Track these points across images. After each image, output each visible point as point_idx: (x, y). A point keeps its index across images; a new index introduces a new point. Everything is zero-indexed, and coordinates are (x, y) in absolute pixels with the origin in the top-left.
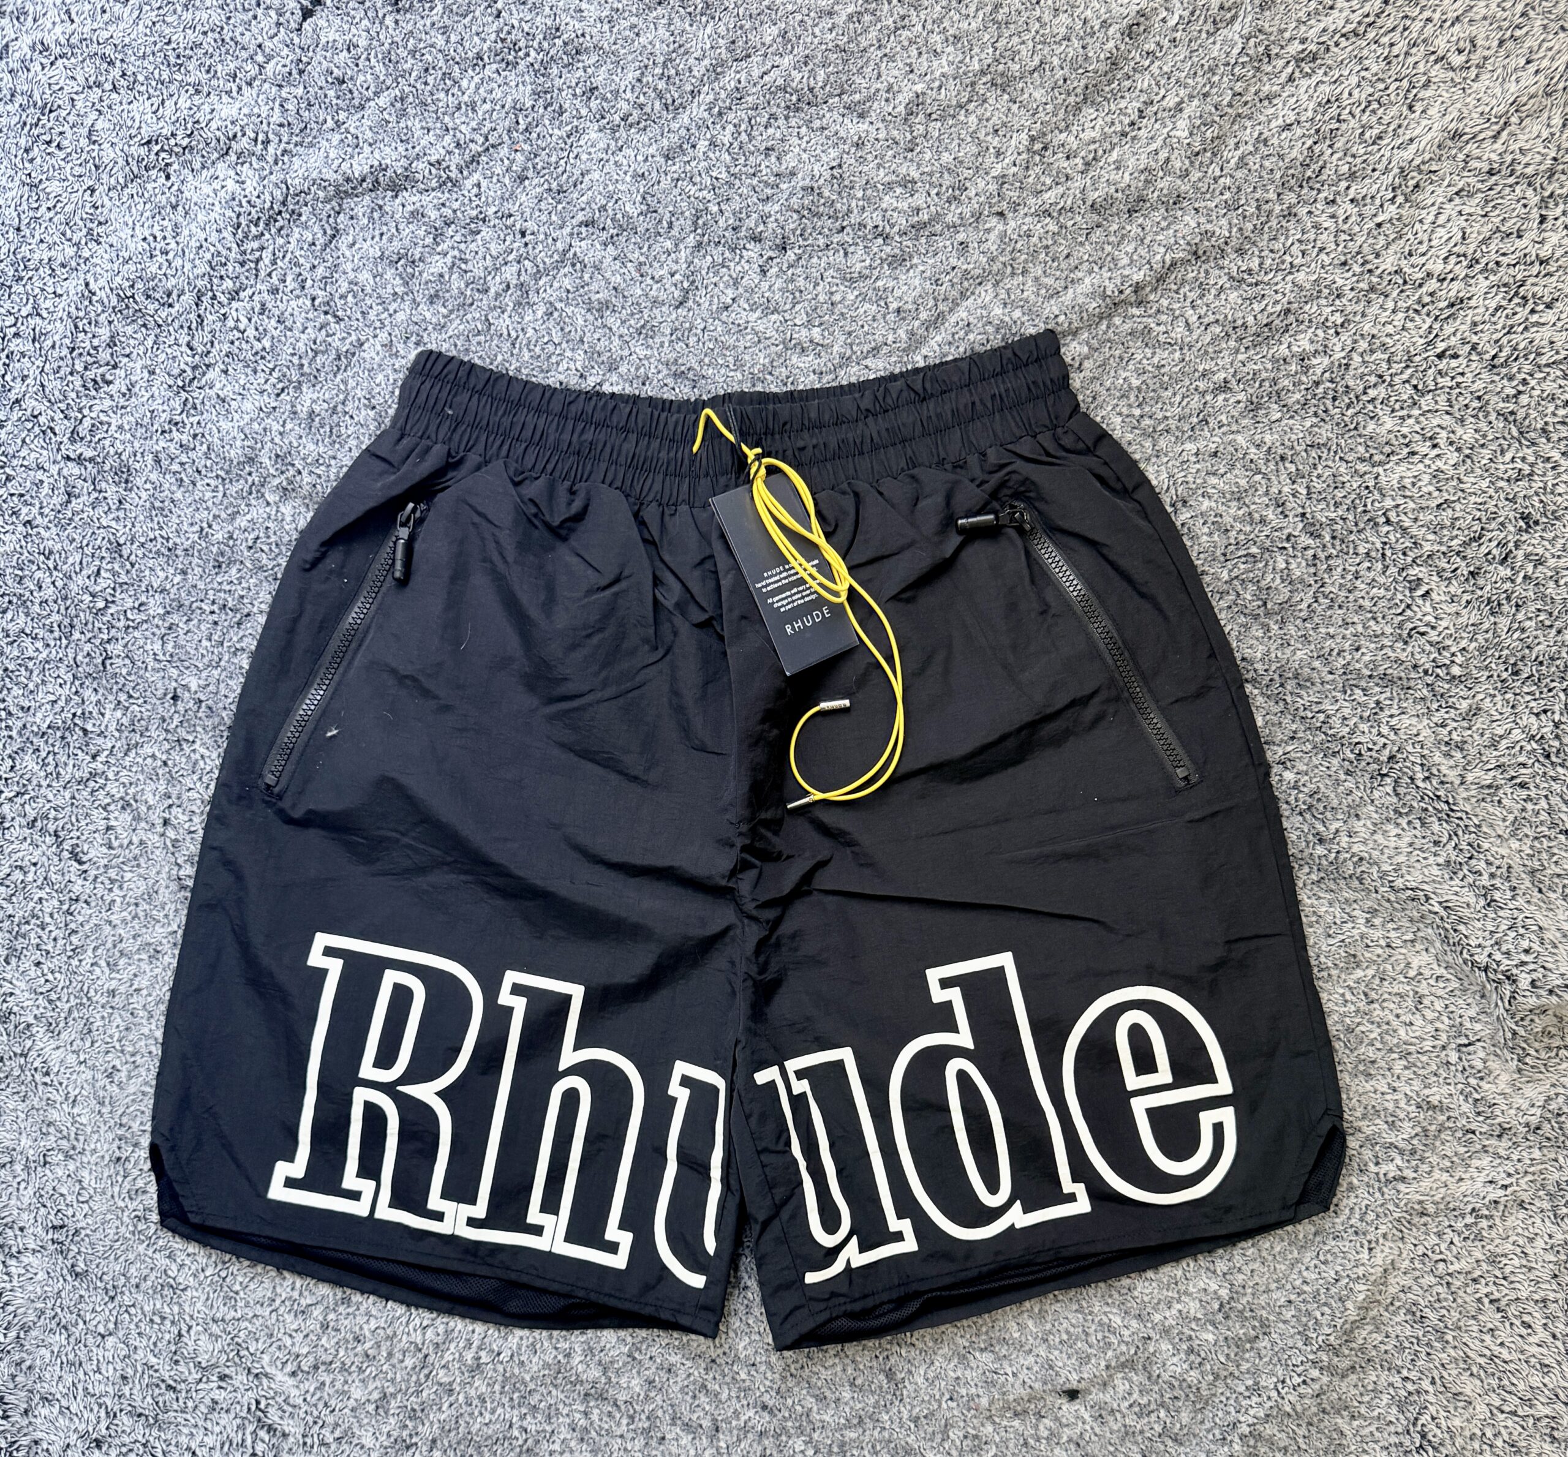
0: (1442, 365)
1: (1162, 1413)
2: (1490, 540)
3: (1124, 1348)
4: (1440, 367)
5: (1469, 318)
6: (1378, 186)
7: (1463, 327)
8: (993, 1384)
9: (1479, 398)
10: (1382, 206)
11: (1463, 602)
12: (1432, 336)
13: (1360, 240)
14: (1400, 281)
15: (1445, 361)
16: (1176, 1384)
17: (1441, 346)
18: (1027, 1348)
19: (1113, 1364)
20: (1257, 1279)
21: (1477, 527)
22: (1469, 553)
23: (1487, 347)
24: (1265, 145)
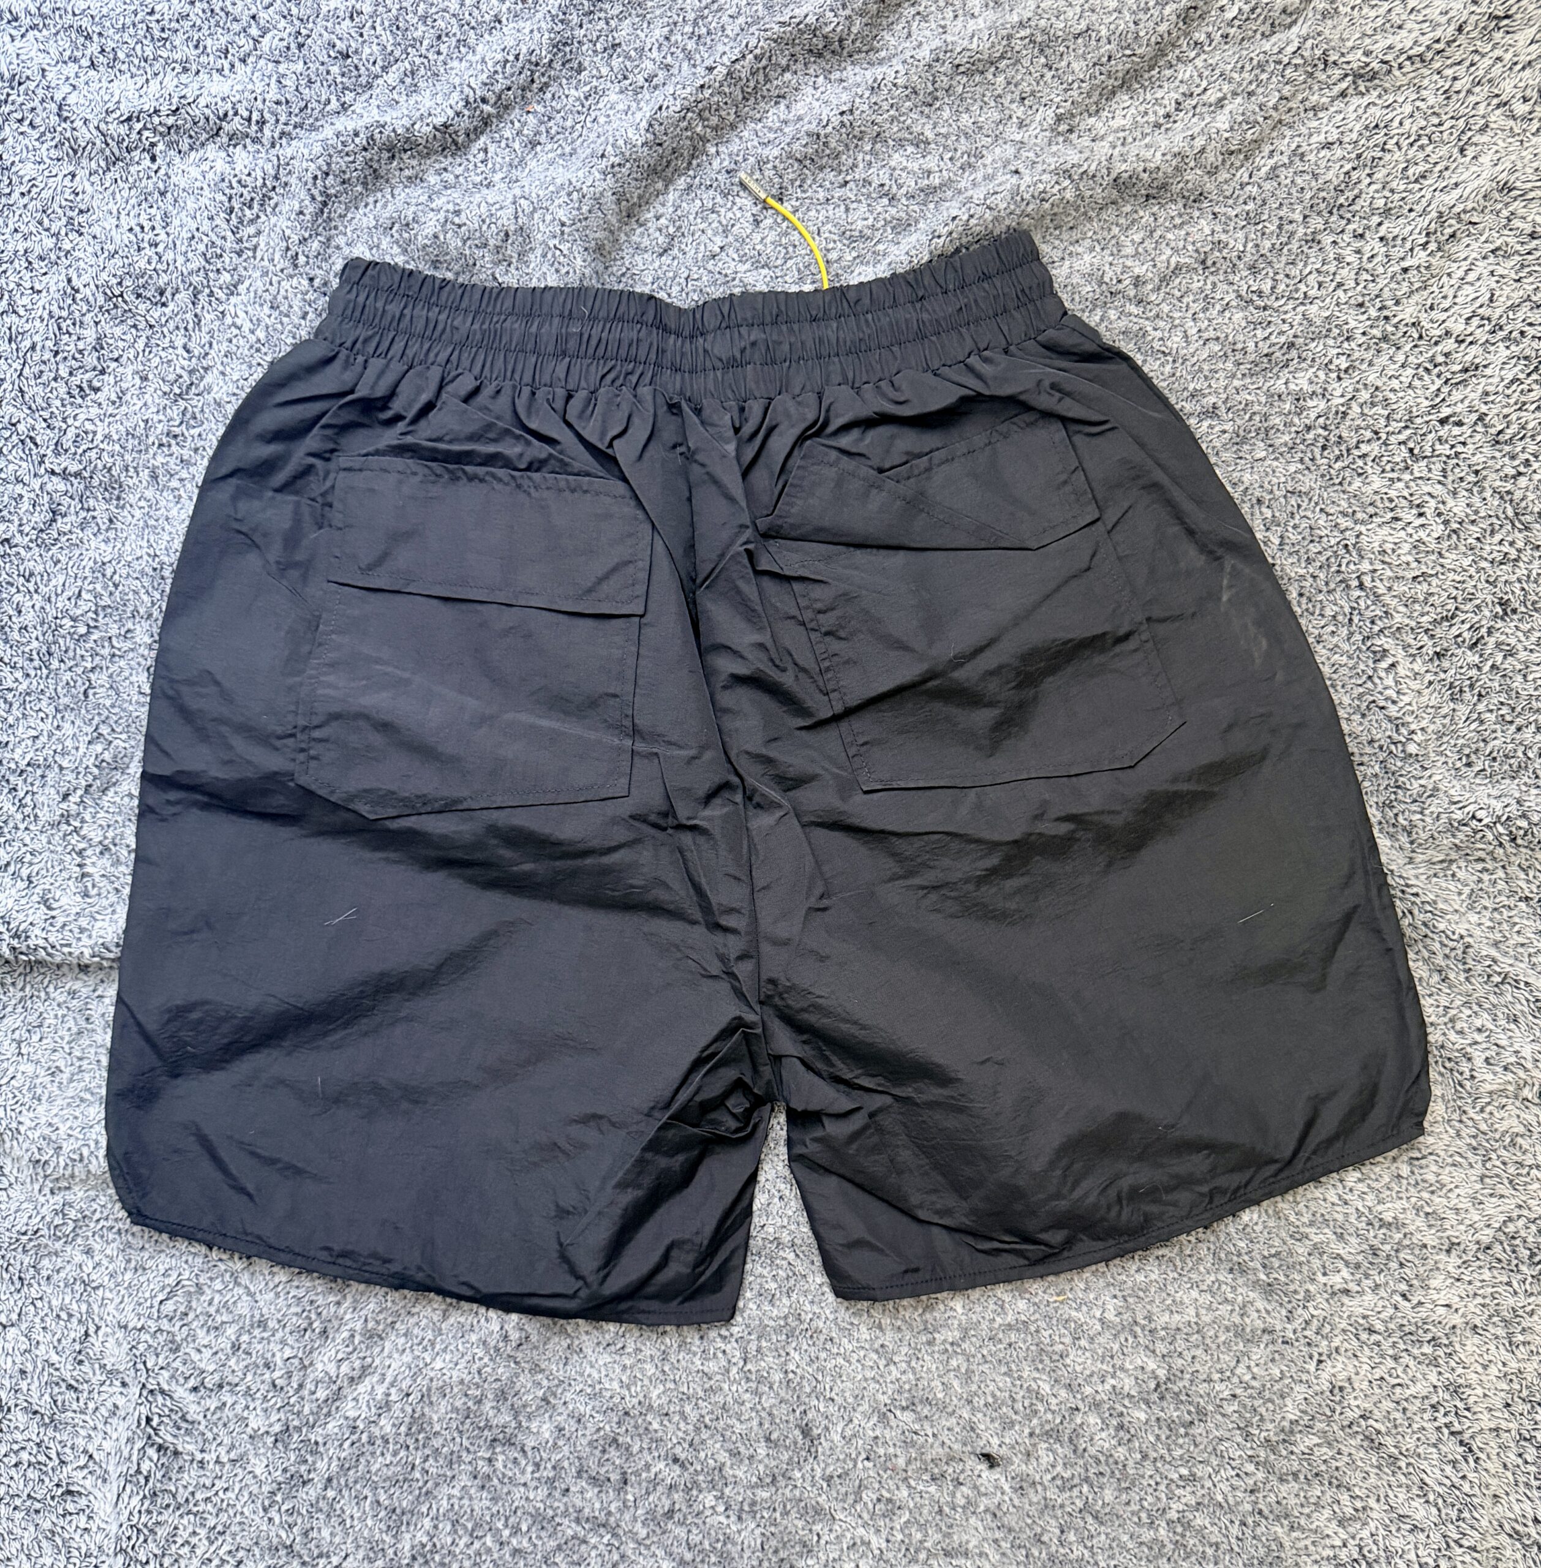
0: (1444, 432)
1: (1085, 1488)
2: (1463, 622)
3: (1049, 1416)
4: (1441, 433)
5: (1480, 387)
6: (1411, 227)
7: (1472, 395)
8: (913, 1444)
9: (1477, 472)
10: (1412, 250)
11: (1426, 682)
12: (1438, 400)
13: (1382, 282)
14: (1416, 336)
15: (1447, 427)
16: (1103, 1459)
17: (1445, 412)
18: (950, 1410)
19: (1037, 1431)
20: (1197, 1366)
21: (1451, 606)
22: (1438, 632)
23: (1495, 420)
24: (1302, 160)
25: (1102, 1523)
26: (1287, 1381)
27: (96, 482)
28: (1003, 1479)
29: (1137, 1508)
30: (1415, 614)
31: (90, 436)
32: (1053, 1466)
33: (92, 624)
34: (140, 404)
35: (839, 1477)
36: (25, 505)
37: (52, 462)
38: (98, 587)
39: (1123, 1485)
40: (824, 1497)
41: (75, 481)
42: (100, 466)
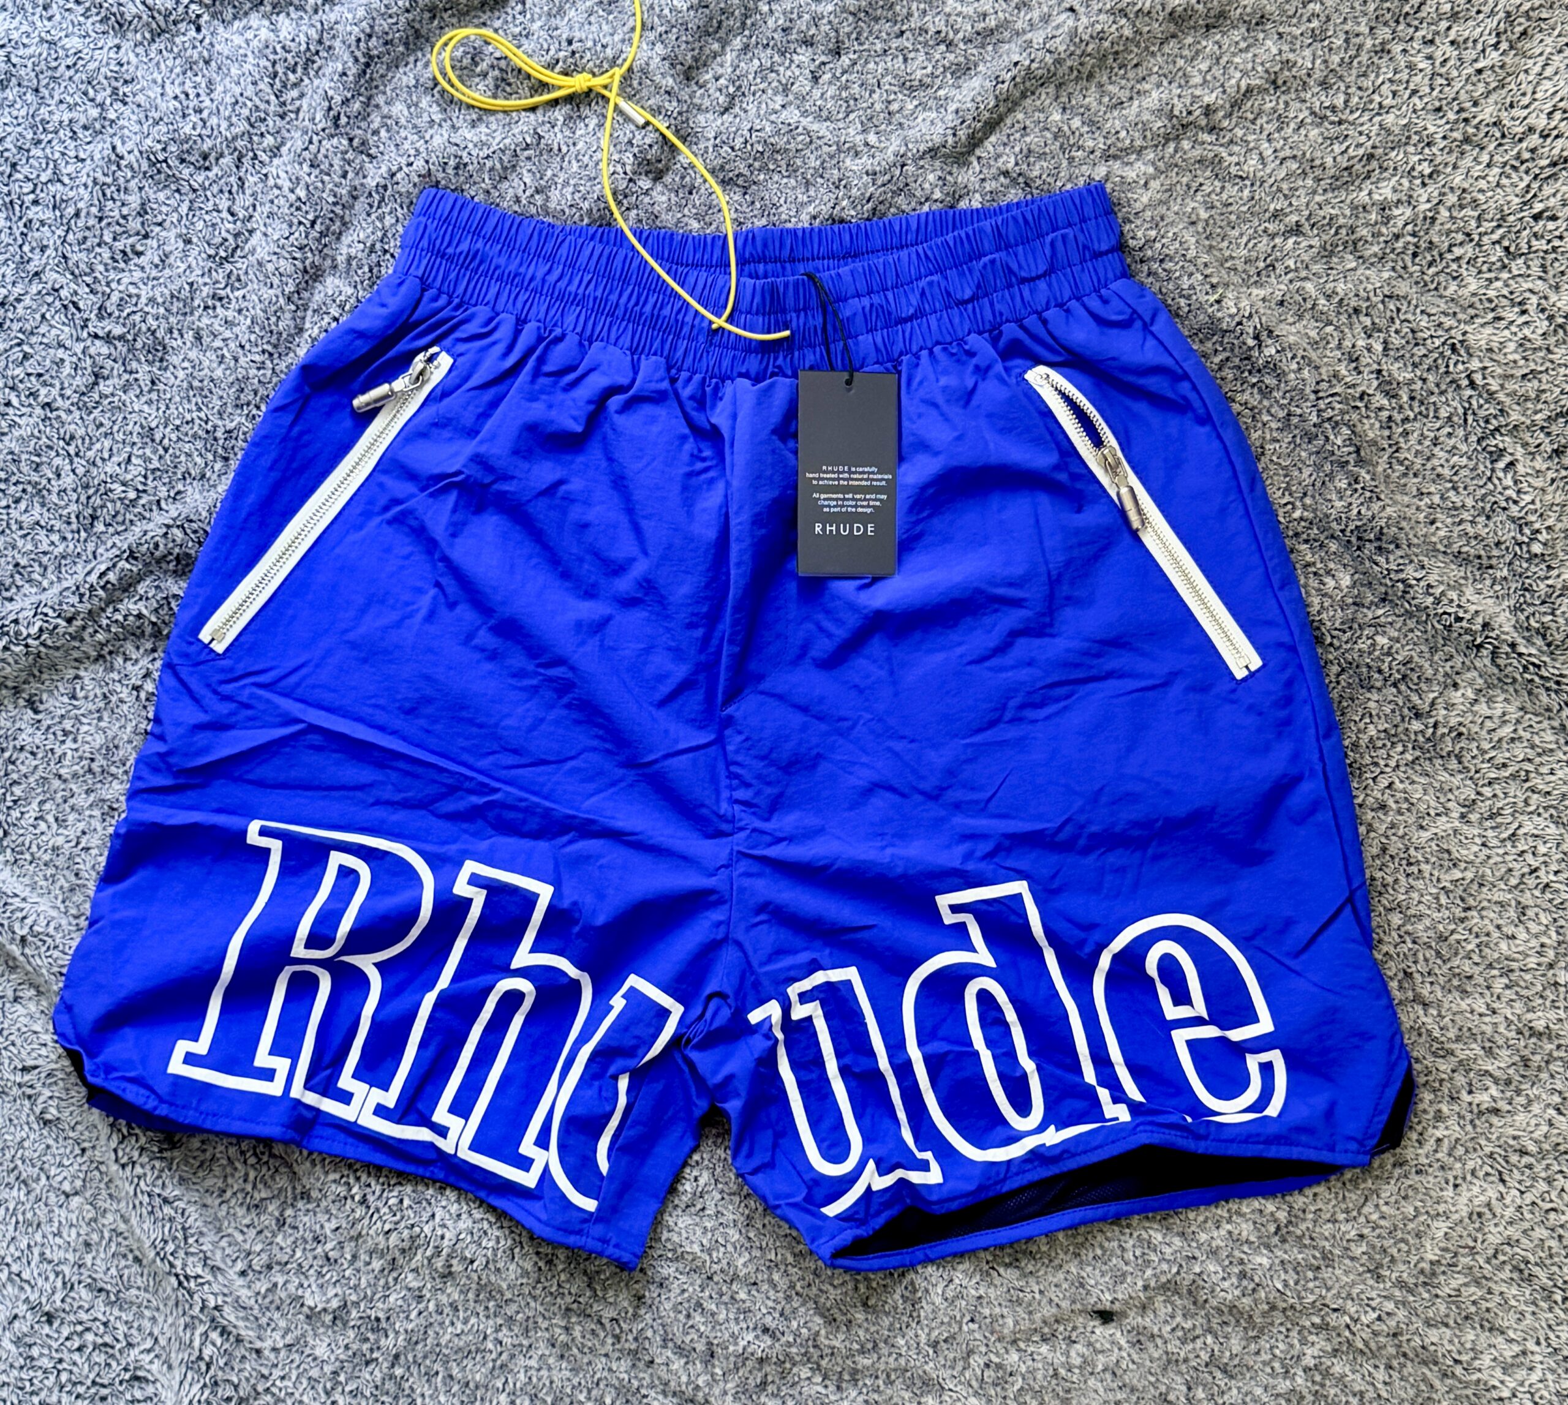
25: (1232, 1377)
26: (1422, 1218)
27: (139, 345)
28: (1118, 1334)
29: (1268, 1357)
30: (1529, 412)
31: (134, 300)
32: (1173, 1317)
33: (141, 487)
34: (183, 266)
35: (945, 1341)
36: (67, 370)
37: (97, 326)
38: (148, 451)
39: (1251, 1334)
40: (931, 1364)
41: (119, 344)
42: (144, 329)
